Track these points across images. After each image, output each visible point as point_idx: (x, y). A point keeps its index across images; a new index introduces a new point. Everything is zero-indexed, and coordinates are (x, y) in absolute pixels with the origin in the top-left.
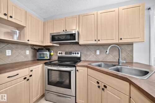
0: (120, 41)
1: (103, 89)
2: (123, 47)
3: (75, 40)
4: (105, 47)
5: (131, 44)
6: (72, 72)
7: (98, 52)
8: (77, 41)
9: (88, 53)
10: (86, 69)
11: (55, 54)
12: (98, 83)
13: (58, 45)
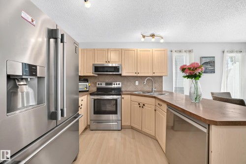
0: (154, 75)
1: (143, 107)
2: (156, 79)
3: (119, 72)
4: (143, 78)
5: (162, 77)
6: (118, 100)
7: (137, 83)
8: (120, 73)
9: (129, 84)
10: (130, 96)
11: (93, 85)
12: (139, 104)
13: (97, 75)
